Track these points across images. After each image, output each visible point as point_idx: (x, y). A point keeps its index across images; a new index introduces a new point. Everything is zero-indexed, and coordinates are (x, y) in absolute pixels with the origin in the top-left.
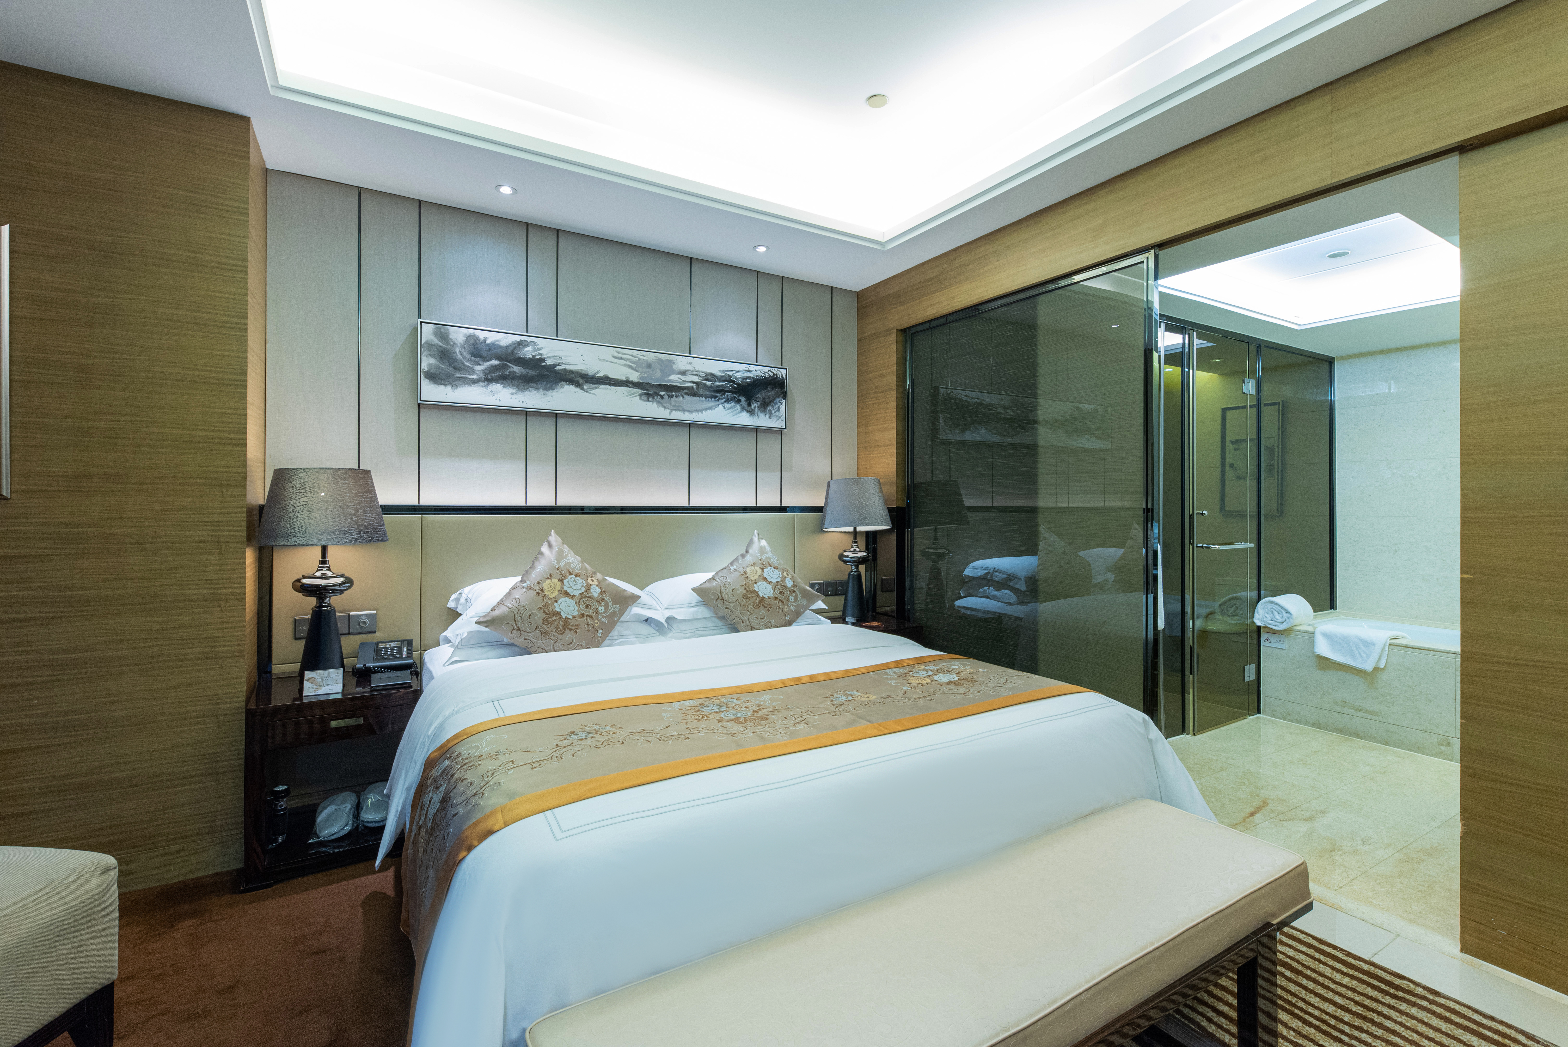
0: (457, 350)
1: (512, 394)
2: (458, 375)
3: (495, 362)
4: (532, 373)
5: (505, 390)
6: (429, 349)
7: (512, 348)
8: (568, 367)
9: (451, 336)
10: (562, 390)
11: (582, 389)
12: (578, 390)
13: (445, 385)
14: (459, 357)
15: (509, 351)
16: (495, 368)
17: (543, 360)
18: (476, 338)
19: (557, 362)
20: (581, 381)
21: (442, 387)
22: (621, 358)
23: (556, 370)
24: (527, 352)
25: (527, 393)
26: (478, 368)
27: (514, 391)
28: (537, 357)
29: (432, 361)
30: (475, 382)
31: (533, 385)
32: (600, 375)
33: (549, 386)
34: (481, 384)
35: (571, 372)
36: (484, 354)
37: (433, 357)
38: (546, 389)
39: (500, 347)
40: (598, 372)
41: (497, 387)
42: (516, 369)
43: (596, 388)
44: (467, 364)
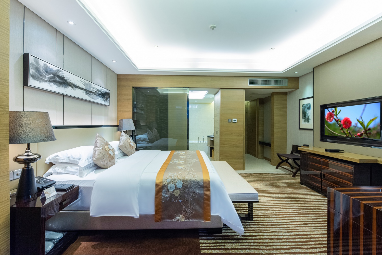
0: (41, 68)
1: (56, 87)
2: (41, 78)
3: (52, 75)
4: (62, 81)
5: (54, 86)
6: (32, 66)
7: (56, 71)
8: (70, 81)
9: (39, 63)
10: (69, 88)
11: (73, 89)
12: (72, 89)
13: (37, 81)
14: (42, 71)
15: (56, 73)
16: (52, 78)
17: (64, 78)
18: (47, 66)
19: (68, 79)
20: (73, 86)
21: (36, 81)
22: (81, 81)
23: (67, 82)
24: (60, 74)
25: (60, 88)
26: (47, 76)
27: (57, 86)
28: (63, 76)
29: (33, 71)
30: (46, 81)
31: (62, 85)
32: (77, 85)
33: (65, 86)
34: (48, 82)
35: (71, 83)
36: (49, 72)
37: (34, 69)
38: (65, 87)
39: (53, 70)
40: (77, 84)
41: (52, 84)
42: (58, 79)
43: (76, 89)
44: (44, 74)
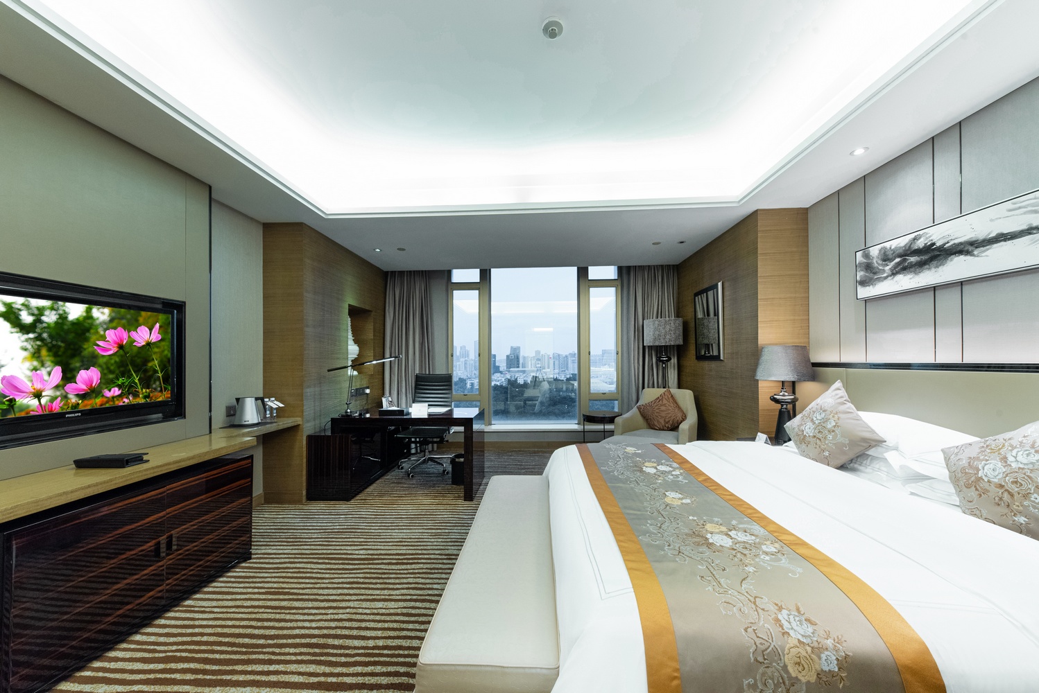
0: (875, 261)
1: (911, 279)
2: (876, 277)
3: (898, 260)
4: (924, 257)
5: (906, 277)
6: (860, 267)
7: (909, 245)
8: (956, 241)
9: (871, 254)
10: (952, 263)
11: (973, 255)
12: (968, 258)
13: (869, 286)
14: (876, 265)
15: (907, 248)
16: (898, 264)
17: (933, 244)
18: (885, 248)
19: (946, 241)
20: (970, 248)
21: (868, 287)
22: (1020, 208)
23: (945, 248)
24: (920, 244)
25: (922, 275)
26: (887, 268)
27: (911, 276)
28: (929, 244)
29: (862, 273)
30: (886, 278)
31: (927, 266)
32: (993, 235)
33: (939, 264)
34: (889, 278)
35: (961, 244)
36: (891, 257)
37: (862, 271)
38: (937, 267)
39: (900, 247)
40: (989, 234)
41: (900, 277)
42: (913, 259)
43: (988, 249)
44: (881, 268)
